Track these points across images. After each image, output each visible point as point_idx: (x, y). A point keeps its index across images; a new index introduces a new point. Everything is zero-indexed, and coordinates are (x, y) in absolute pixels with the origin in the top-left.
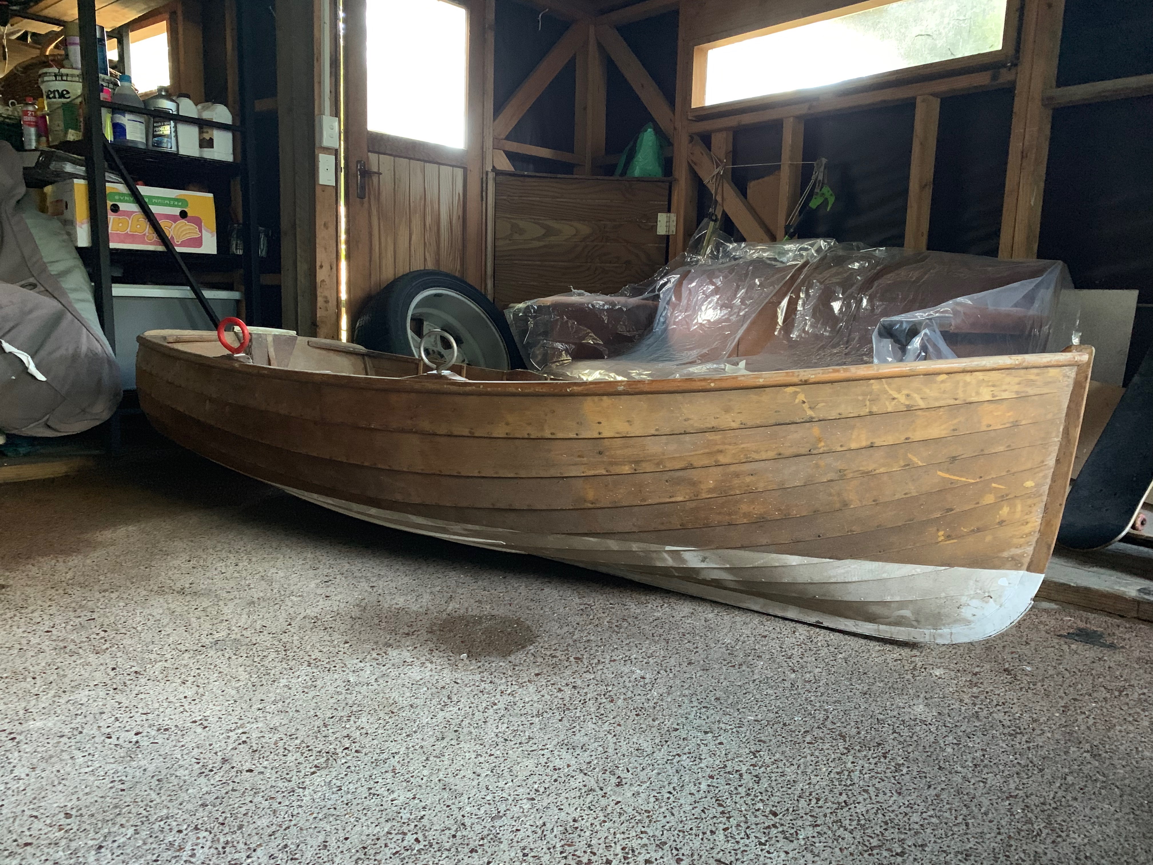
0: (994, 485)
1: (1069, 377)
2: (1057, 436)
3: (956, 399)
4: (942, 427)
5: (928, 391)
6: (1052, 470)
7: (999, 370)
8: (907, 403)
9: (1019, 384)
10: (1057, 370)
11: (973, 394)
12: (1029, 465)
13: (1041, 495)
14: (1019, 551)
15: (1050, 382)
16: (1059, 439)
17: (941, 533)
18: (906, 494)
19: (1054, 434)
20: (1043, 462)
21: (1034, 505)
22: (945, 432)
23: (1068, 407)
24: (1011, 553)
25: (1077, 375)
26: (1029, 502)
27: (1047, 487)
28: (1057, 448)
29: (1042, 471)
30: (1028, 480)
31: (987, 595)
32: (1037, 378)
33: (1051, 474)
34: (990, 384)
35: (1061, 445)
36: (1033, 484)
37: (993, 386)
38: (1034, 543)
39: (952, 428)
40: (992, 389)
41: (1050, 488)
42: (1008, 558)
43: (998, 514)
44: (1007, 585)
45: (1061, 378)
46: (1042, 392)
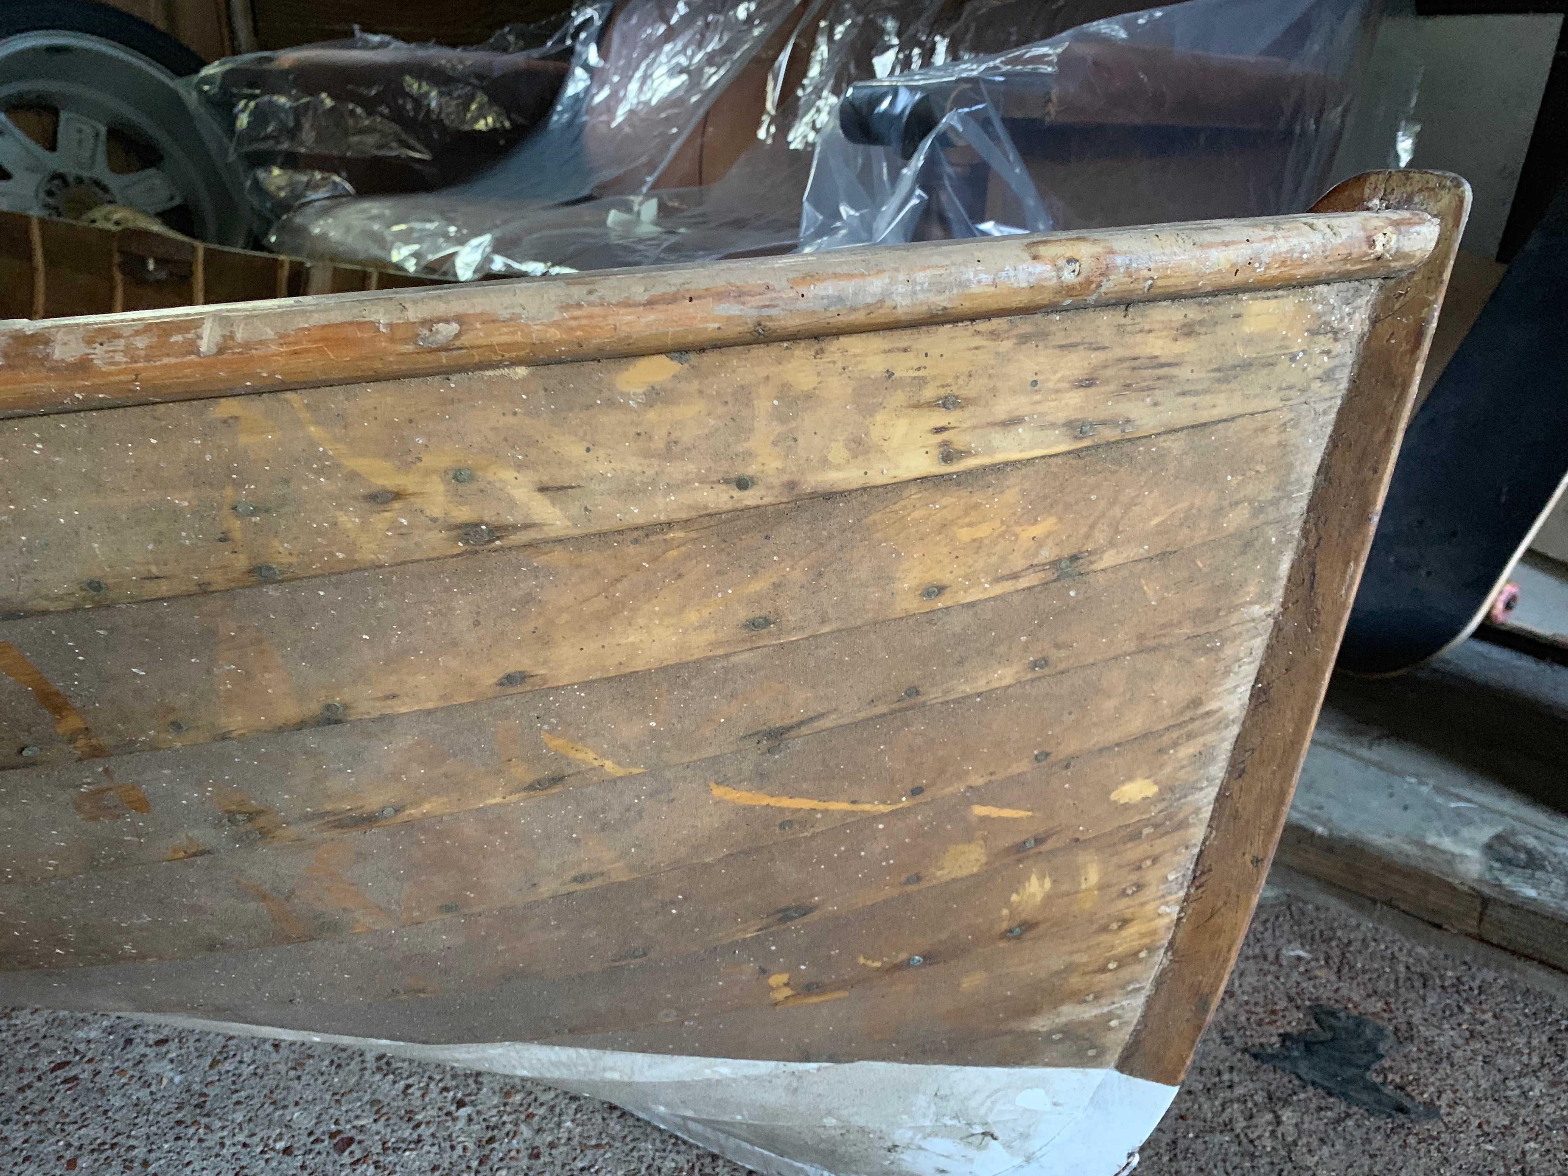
0: (979, 810)
1: (1335, 334)
2: (1264, 597)
3: (743, 484)
4: (692, 617)
5: (574, 450)
6: (1235, 730)
7: (973, 318)
8: (463, 514)
9: (1087, 383)
10: (1289, 302)
11: (838, 452)
12: (1135, 723)
13: (1184, 824)
14: (1088, 1012)
15: (1247, 366)
16: (1274, 606)
17: (778, 979)
18: (580, 879)
19: (1252, 589)
20: (1196, 702)
21: (1155, 860)
22: (709, 635)
23: (1324, 469)
24: (1063, 1020)
25: (1375, 322)
26: (1134, 852)
27: (1212, 792)
28: (1259, 644)
29: (1190, 736)
30: (1130, 778)
31: (978, 1129)
32: (1183, 346)
33: (1227, 746)
34: (929, 393)
35: (1278, 627)
36: (1151, 790)
37: (947, 403)
38: (1148, 986)
39: (743, 614)
40: (940, 418)
41: (1221, 798)
42: (1051, 1033)
43: (1007, 903)
44: (1049, 1107)
45: (1299, 343)
46: (1204, 416)
